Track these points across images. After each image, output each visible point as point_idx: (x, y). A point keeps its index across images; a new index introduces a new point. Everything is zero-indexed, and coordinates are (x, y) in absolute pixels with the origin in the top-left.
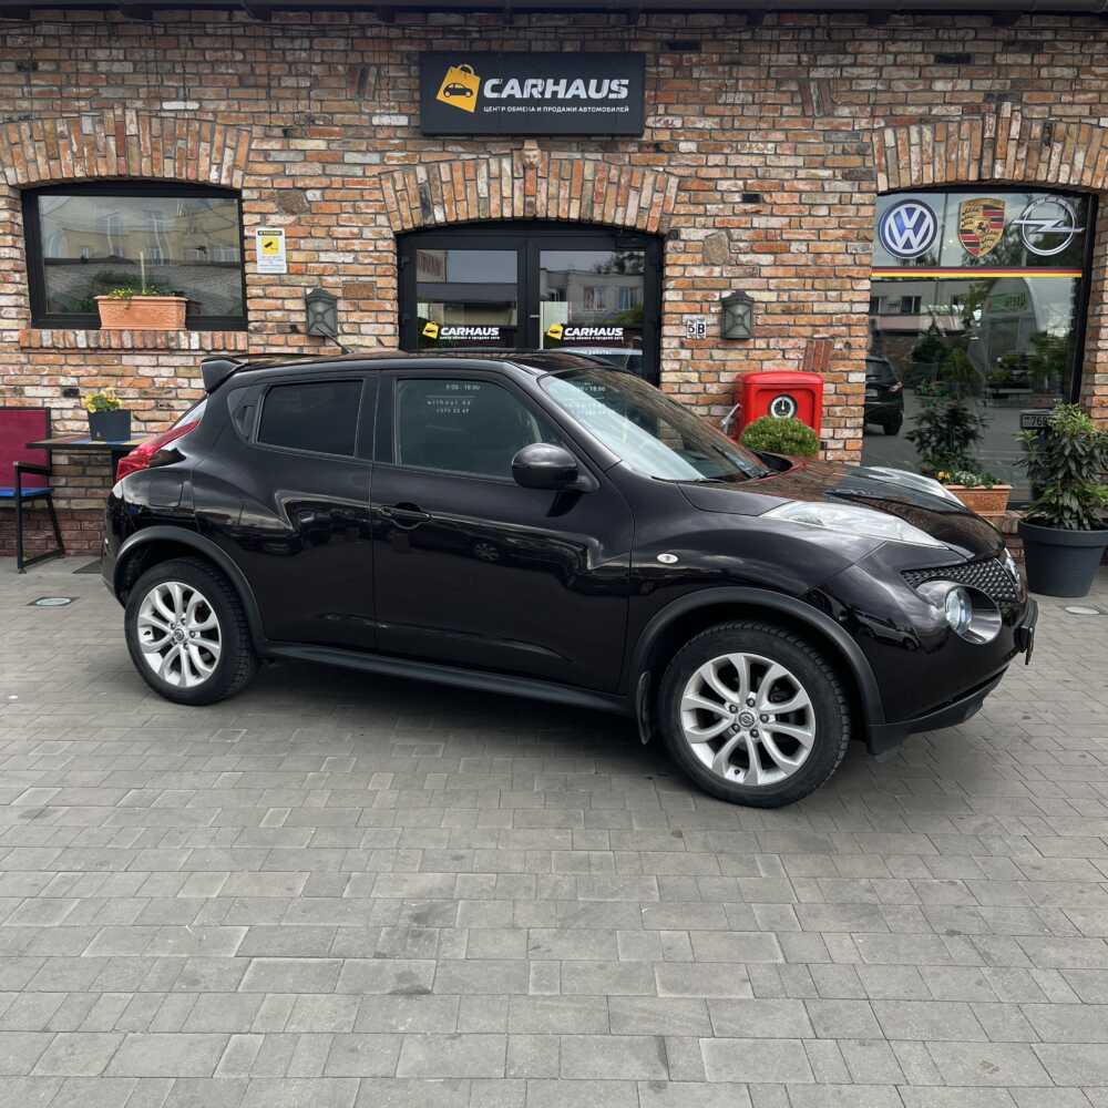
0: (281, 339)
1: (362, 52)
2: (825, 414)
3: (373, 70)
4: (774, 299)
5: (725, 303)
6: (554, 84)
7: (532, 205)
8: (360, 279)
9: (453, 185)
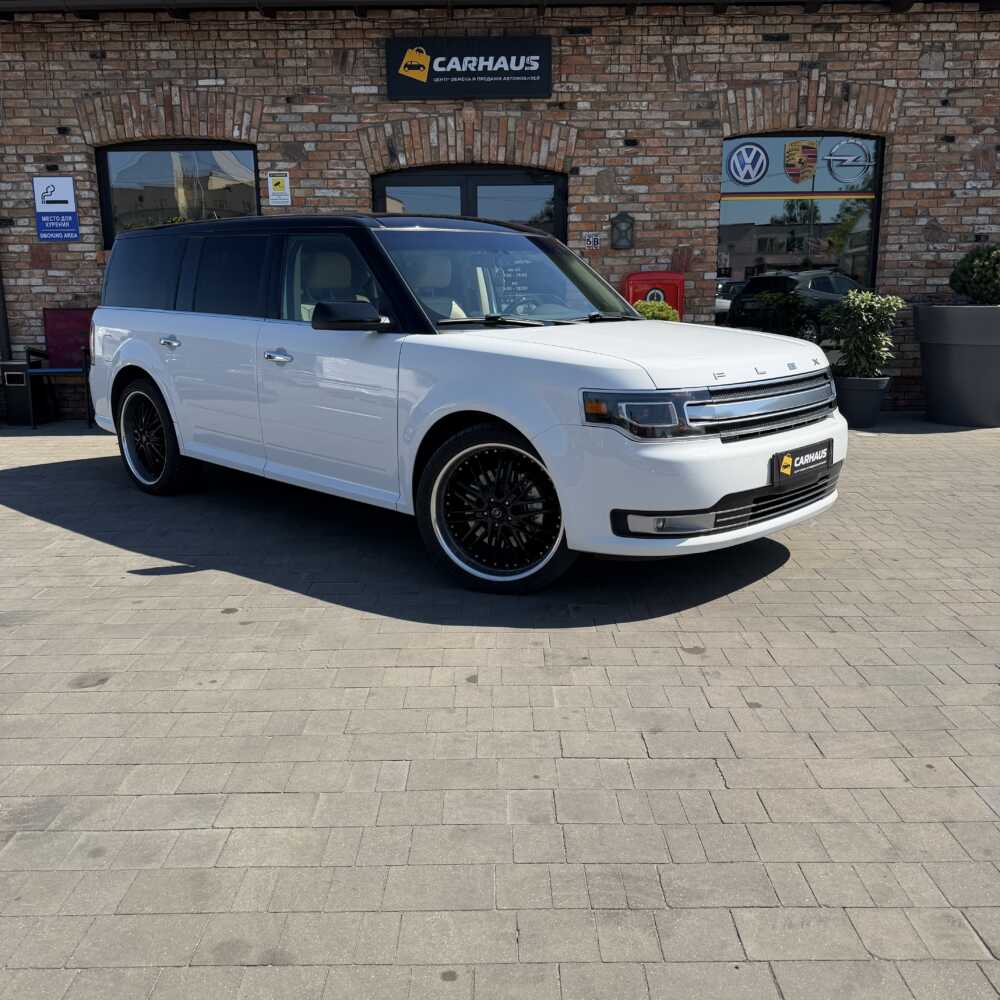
1: (343, 40)
3: (352, 53)
4: (649, 218)
5: (611, 221)
6: (485, 60)
7: (471, 151)
8: (345, 208)
9: (412, 137)
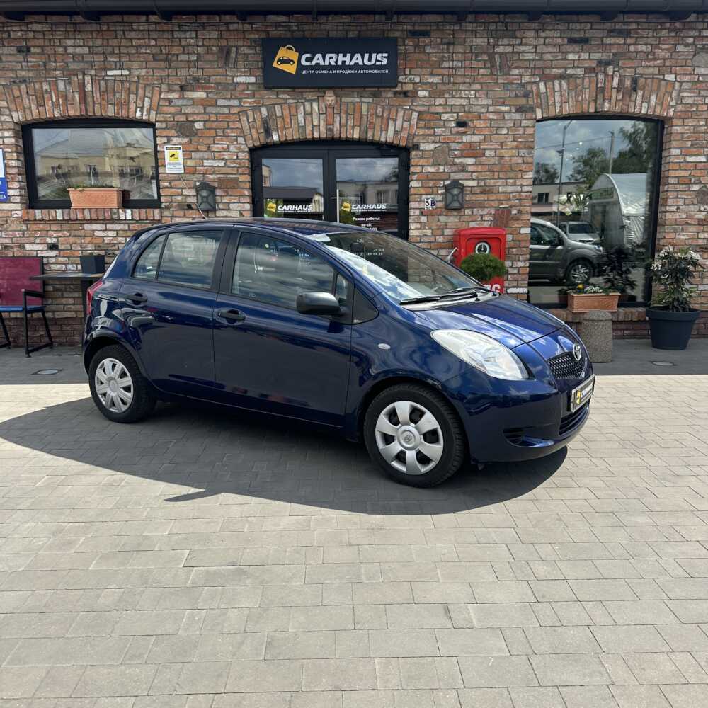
0: (181, 213)
1: (227, 39)
2: (507, 252)
3: (234, 49)
4: (476, 185)
5: (446, 187)
6: (343, 57)
7: (331, 130)
8: (228, 176)
9: (283, 119)
